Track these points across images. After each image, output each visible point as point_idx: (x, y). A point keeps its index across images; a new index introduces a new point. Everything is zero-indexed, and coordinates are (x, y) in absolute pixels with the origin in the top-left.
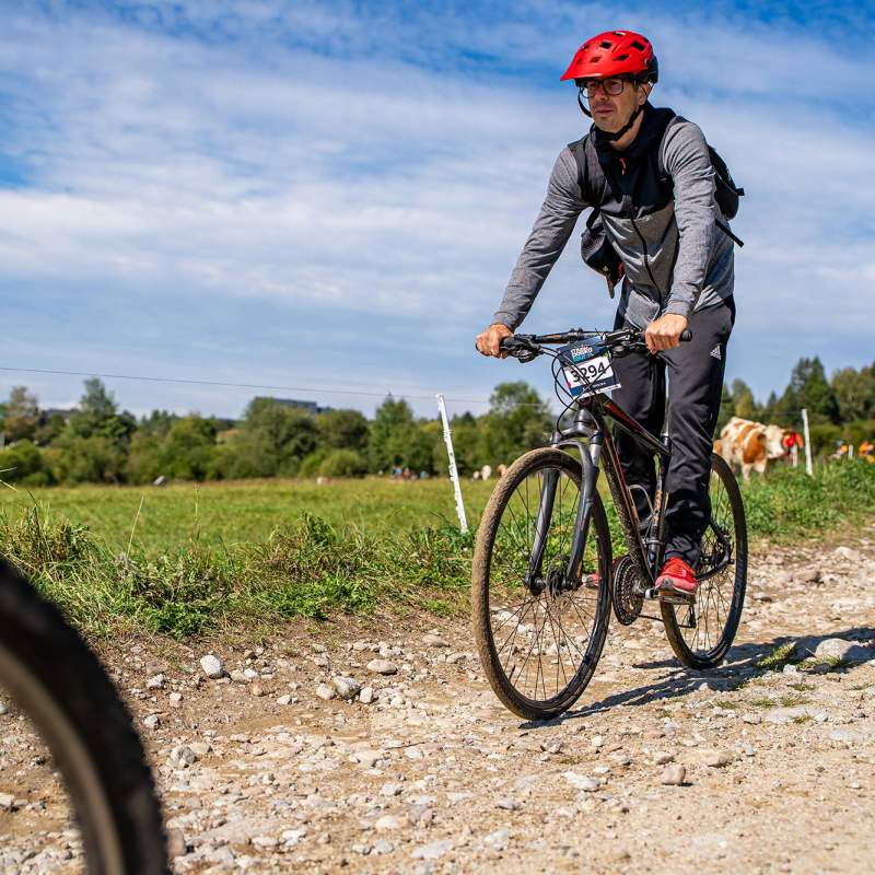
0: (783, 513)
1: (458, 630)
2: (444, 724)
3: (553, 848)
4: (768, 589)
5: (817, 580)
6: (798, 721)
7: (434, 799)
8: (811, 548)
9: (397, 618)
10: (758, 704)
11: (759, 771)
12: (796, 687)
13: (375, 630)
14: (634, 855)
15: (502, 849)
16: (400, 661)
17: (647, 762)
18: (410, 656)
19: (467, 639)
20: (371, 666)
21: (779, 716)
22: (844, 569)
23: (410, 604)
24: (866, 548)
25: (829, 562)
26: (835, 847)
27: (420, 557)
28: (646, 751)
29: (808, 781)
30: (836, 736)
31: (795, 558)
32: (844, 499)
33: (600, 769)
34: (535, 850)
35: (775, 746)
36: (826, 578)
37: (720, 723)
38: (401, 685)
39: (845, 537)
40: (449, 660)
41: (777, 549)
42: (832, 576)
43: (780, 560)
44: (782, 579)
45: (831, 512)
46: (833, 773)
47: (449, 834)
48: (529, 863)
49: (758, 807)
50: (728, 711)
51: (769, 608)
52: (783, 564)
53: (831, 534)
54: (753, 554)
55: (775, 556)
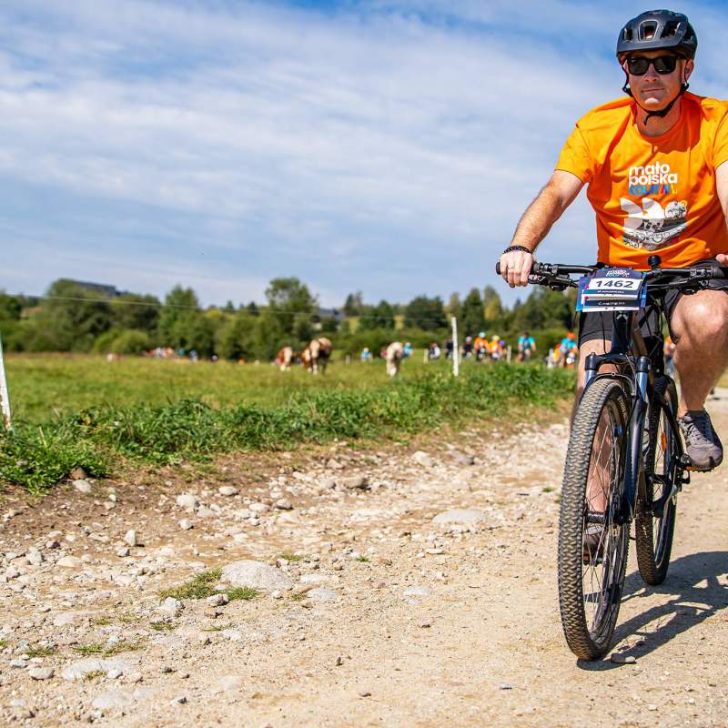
0: (382, 416)
4: (300, 496)
5: (363, 487)
6: (90, 678)
8: (388, 453)
21: (76, 668)
22: (407, 475)
24: (450, 452)
25: (396, 468)
30: (96, 704)
31: (362, 463)
36: (375, 485)
39: (433, 441)
41: (346, 453)
43: (344, 463)
44: (324, 486)
52: (343, 468)
53: (420, 439)
54: (315, 458)
55: (339, 460)
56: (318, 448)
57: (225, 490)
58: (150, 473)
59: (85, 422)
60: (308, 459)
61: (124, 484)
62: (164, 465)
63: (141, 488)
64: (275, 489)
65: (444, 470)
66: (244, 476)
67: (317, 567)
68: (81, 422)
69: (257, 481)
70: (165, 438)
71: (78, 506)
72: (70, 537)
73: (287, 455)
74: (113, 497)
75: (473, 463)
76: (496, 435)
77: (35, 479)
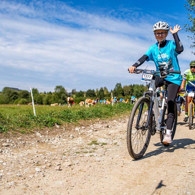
0: (104, 113)
1: (26, 137)
2: (15, 157)
3: (23, 185)
4: (97, 128)
5: (108, 127)
6: (91, 156)
7: (3, 174)
8: (108, 120)
9: (13, 134)
10: (84, 152)
11: (78, 167)
12: (94, 149)
13: (7, 136)
14: (40, 186)
15: (11, 186)
16: (10, 143)
17: (55, 165)
18: (13, 142)
19: (28, 139)
20: (3, 144)
22: (114, 125)
23: (16, 131)
24: (120, 120)
25: (111, 123)
26: (85, 183)
27: (21, 121)
28: (56, 163)
29: (87, 169)
30: (97, 159)
31: (104, 122)
32: (117, 111)
33: (44, 167)
34: (19, 186)
35: (84, 161)
36: (110, 126)
37: (75, 156)
38: (9, 149)
39: (116, 118)
40: (22, 143)
41: (101, 120)
42: (111, 126)
43: (101, 123)
44: (100, 127)
45: (114, 113)
46: (93, 167)
47: (2, 182)
48: (16, 188)
49: (73, 175)
50: (77, 154)
51: (96, 132)
52: (102, 123)
53: (113, 118)
54: (96, 121)
55: (100, 122)
56: (95, 119)
57: (83, 127)
58: (68, 124)
59: (52, 114)
60: (95, 122)
61: (65, 126)
62: (70, 122)
63: (68, 127)
64: (92, 127)
65: (120, 124)
66: (85, 125)
67: (114, 140)
68: (51, 114)
69: (88, 126)
70: (68, 117)
71: (59, 130)
72: (61, 136)
73: (90, 121)
74: (64, 128)
75: (125, 123)
76: (127, 117)
77: (49, 125)
